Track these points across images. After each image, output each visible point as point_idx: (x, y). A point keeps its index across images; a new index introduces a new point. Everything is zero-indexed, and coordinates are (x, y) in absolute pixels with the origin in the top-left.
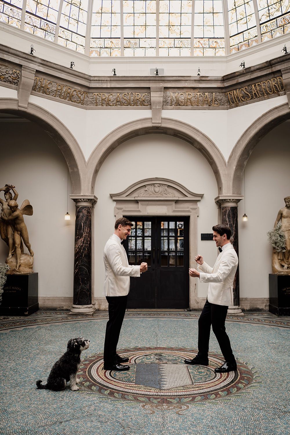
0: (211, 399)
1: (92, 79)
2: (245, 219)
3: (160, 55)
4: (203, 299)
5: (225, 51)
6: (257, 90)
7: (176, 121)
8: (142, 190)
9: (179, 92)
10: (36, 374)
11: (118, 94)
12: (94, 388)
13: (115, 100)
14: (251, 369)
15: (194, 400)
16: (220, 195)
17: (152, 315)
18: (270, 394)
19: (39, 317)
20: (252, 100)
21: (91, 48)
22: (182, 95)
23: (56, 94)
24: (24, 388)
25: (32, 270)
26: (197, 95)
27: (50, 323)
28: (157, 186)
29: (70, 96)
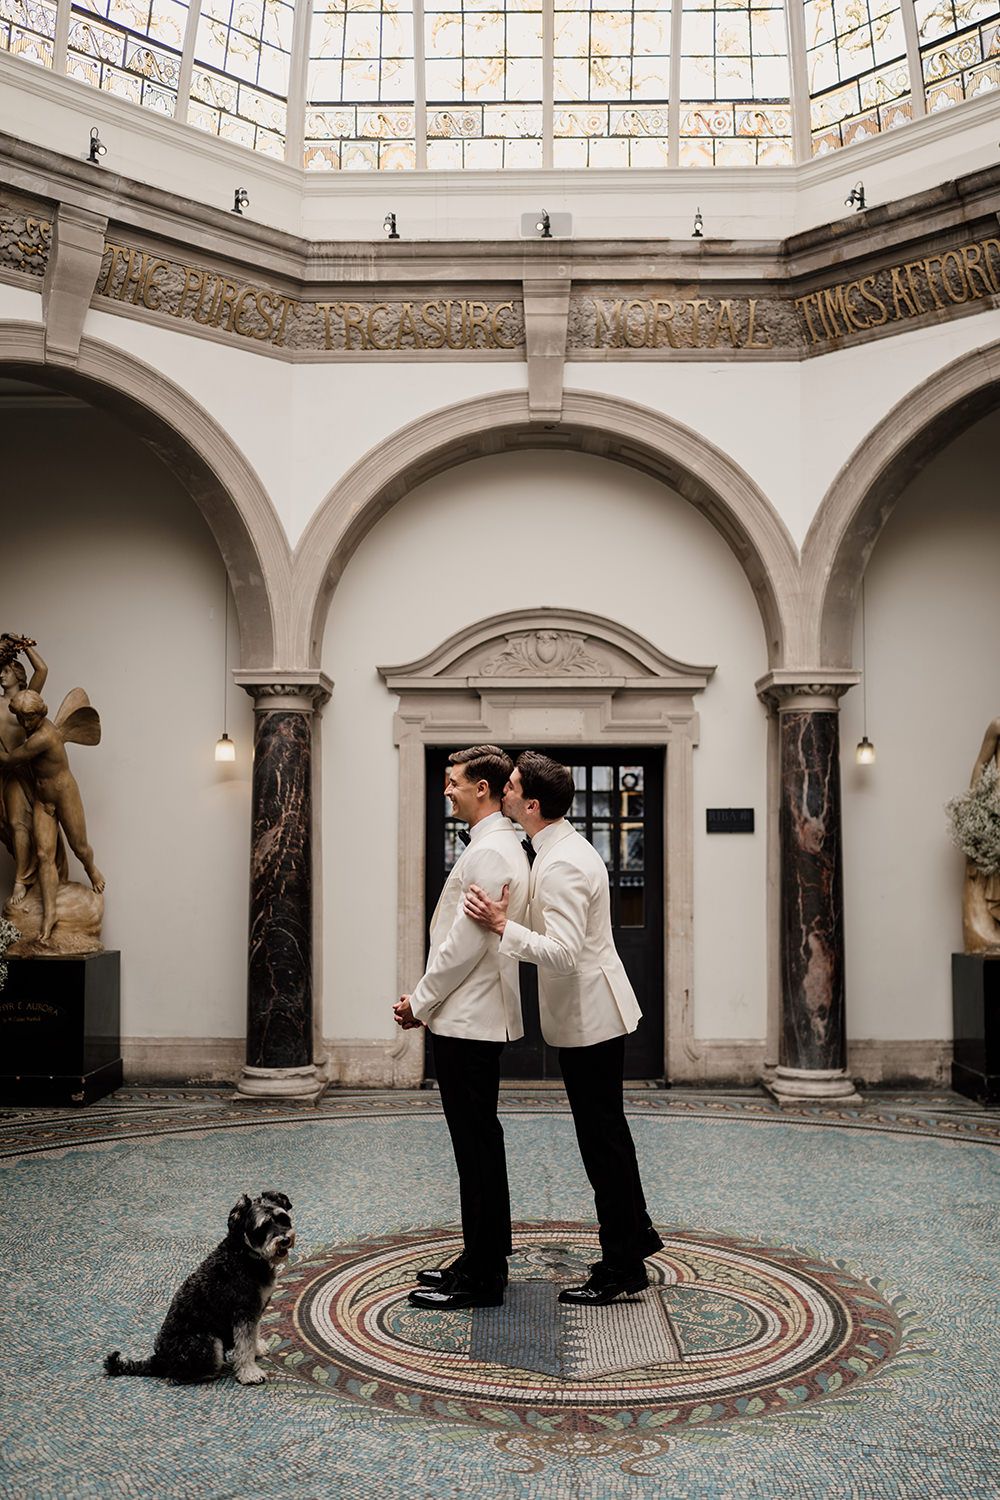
0: (750, 1416)
1: (311, 250)
2: (866, 756)
3: (558, 165)
4: (713, 1044)
5: (794, 147)
6: (908, 288)
7: (616, 402)
8: (494, 654)
9: (627, 297)
10: (109, 1322)
11: (407, 306)
12: (319, 1373)
13: (397, 328)
14: (894, 1302)
15: (687, 1419)
16: (774, 670)
17: (530, 1102)
18: (964, 1397)
19: (126, 1109)
20: (891, 325)
21: (307, 139)
22: (639, 310)
23: (182, 307)
24: (65, 1374)
25: (98, 942)
26: (690, 309)
27: (162, 1133)
28: (546, 637)
29: (233, 315)
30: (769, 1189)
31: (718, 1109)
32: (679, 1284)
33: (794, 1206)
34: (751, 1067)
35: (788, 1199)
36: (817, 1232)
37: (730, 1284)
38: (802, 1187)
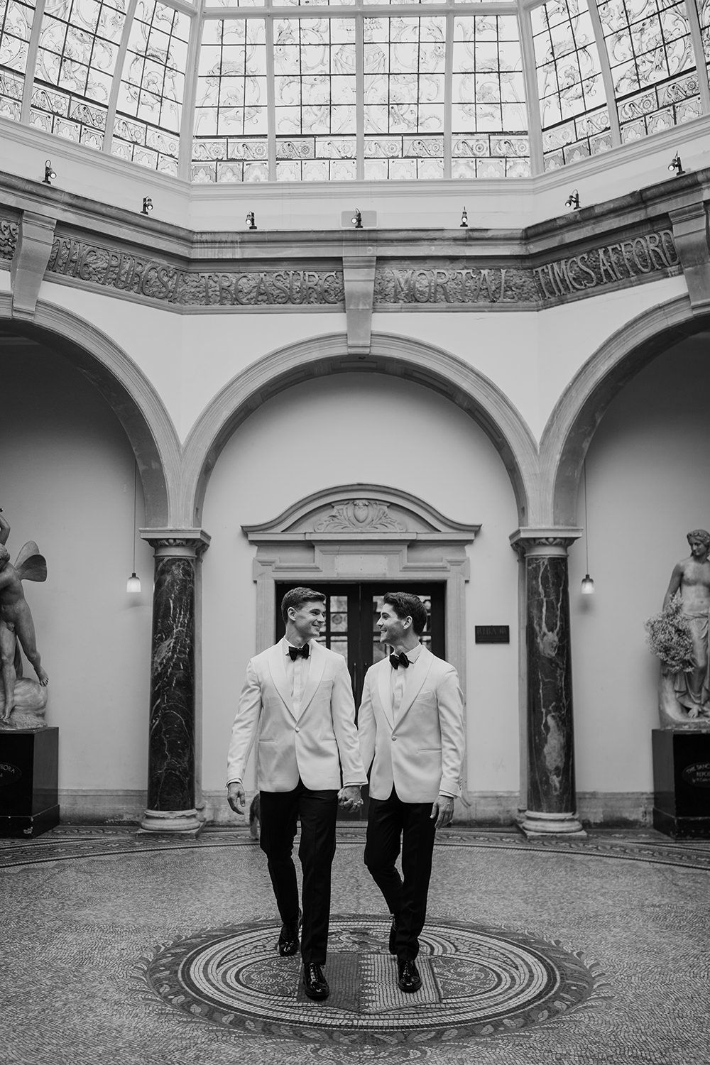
0: (484, 1036)
1: (196, 238)
2: (588, 588)
3: (368, 177)
4: (481, 794)
5: (532, 163)
6: (610, 262)
7: (408, 340)
8: (324, 516)
9: (415, 268)
10: (53, 977)
11: (262, 275)
12: (195, 1009)
13: (255, 290)
14: (591, 967)
15: (440, 1037)
16: (521, 528)
17: (349, 836)
18: (629, 1025)
19: (62, 840)
20: (600, 287)
21: (193, 161)
22: (424, 276)
23: (106, 278)
24: (24, 1008)
25: (43, 721)
26: (460, 276)
27: (88, 856)
28: (361, 504)
29: (141, 282)
30: (513, 894)
31: (484, 841)
32: (444, 955)
33: (529, 906)
34: (508, 811)
35: (526, 901)
36: (543, 922)
37: (479, 955)
38: (537, 893)
